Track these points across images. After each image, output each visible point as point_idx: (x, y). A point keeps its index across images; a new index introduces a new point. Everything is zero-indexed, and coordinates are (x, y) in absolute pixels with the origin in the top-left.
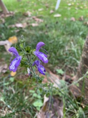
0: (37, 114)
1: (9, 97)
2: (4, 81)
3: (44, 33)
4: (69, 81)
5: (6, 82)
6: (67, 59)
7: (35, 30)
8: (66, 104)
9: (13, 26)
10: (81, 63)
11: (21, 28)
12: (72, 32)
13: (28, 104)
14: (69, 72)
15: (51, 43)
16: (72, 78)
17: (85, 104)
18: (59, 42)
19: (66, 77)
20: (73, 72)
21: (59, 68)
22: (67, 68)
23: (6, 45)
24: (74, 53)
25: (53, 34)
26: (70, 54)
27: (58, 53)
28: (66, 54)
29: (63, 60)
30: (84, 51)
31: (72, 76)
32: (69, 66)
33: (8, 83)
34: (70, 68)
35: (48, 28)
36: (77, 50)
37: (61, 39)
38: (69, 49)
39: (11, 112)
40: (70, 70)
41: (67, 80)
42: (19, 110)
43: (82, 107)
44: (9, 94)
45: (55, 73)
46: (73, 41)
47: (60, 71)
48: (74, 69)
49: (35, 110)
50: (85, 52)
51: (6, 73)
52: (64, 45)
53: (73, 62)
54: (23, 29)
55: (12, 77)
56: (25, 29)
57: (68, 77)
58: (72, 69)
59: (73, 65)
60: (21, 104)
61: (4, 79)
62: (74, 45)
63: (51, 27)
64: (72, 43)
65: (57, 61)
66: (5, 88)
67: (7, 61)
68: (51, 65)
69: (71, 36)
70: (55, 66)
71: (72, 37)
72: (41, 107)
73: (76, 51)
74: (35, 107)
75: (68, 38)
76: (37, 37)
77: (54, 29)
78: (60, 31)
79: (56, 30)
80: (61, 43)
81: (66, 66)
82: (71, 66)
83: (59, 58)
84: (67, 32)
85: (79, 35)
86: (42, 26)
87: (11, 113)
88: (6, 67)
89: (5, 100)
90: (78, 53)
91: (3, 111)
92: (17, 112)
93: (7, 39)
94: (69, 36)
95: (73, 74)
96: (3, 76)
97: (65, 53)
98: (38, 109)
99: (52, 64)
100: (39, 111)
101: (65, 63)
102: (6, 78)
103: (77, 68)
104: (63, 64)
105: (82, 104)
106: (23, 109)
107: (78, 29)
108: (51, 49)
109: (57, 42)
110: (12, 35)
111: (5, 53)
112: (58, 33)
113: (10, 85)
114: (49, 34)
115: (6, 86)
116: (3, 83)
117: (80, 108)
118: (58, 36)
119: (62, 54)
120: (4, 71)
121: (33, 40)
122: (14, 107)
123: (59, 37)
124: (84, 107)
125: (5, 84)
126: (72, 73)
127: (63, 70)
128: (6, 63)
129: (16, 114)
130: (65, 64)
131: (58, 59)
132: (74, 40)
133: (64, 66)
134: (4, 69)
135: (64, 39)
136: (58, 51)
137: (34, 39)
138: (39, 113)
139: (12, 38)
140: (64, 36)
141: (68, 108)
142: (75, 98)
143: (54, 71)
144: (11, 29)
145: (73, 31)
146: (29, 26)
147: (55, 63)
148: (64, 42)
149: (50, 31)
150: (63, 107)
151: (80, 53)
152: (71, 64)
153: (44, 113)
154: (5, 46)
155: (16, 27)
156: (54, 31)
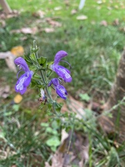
0: (51, 156)
1: (12, 132)
2: (4, 110)
3: (63, 43)
4: (98, 111)
5: (7, 112)
6: (95, 80)
7: (50, 37)
8: (93, 143)
9: (18, 31)
10: (116, 86)
11: (29, 34)
12: (102, 41)
13: (39, 143)
14: (98, 98)
15: (72, 57)
16: (102, 107)
17: (120, 143)
18: (84, 55)
19: (93, 105)
20: (104, 99)
21: (83, 92)
22: (95, 92)
23: (8, 58)
24: (105, 71)
25: (76, 44)
26: (99, 72)
27: (82, 71)
28: (94, 73)
29: (90, 81)
31: (101, 104)
32: (98, 90)
33: (10, 113)
34: (99, 93)
35: (69, 35)
36: (110, 67)
37: (87, 51)
38: (98, 65)
39: (14, 153)
40: (98, 95)
41: (94, 109)
42: (26, 151)
43: (115, 146)
44: (12, 128)
45: (78, 99)
46: (103, 54)
47: (85, 97)
48: (105, 94)
49: (48, 151)
51: (8, 98)
52: (90, 59)
53: (103, 84)
54: (33, 36)
55: (16, 104)
56: (35, 35)
57: (96, 105)
58: (102, 94)
59: (103, 88)
60: (29, 142)
61: (5, 107)
62: (106, 60)
63: (73, 34)
64: (102, 56)
65: (80, 83)
66: (6, 119)
67: (9, 81)
68: (72, 88)
69: (101, 47)
70: (77, 90)
71: (103, 49)
72: (58, 147)
73: (107, 68)
74: (49, 147)
75: (97, 50)
76: (52, 48)
77: (77, 37)
78: (85, 39)
79: (80, 38)
80: (87, 56)
81: (94, 90)
82: (101, 89)
83: (84, 78)
84: (95, 41)
85: (112, 46)
86: (60, 33)
87: (15, 156)
88: (7, 89)
89: (6, 137)
90: (110, 71)
91: (4, 152)
92: (24, 153)
93: (10, 49)
94: (99, 47)
95: (103, 101)
96: (3, 102)
97: (92, 71)
98: (54, 149)
99: (73, 86)
100: (54, 153)
101: (92, 85)
102: (8, 105)
103: (108, 92)
104: (90, 87)
105: (115, 143)
106: (32, 149)
107: (111, 37)
108: (73, 65)
109: (80, 55)
110: (17, 44)
111: (6, 70)
112: (83, 43)
113: (13, 115)
114: (70, 43)
115: (8, 117)
116: (3, 113)
117: (112, 149)
118: (82, 47)
119: (87, 72)
120: (5, 96)
121: (47, 53)
122: (19, 146)
123: (84, 49)
124: (117, 146)
125: (6, 114)
126: (102, 99)
127: (89, 95)
128: (8, 84)
129: (22, 156)
130: (93, 87)
131: (82, 80)
132: (105, 53)
133: (91, 89)
134: (5, 93)
135: (91, 52)
136: (82, 68)
137: (48, 49)
138: (55, 155)
139: (16, 48)
140: (92, 47)
141: (95, 147)
142: (105, 134)
143: (76, 96)
144: (15, 35)
145: (104, 40)
146: (41, 32)
147: (78, 86)
148: (90, 56)
149: (71, 39)
150: (88, 147)
151: (113, 71)
152: (100, 87)
153: (62, 155)
154: (7, 60)
155: (22, 33)
156: (76, 40)
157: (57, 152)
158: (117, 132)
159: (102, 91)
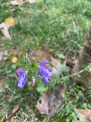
0: (40, 98)
1: (14, 84)
2: (6, 69)
3: (43, 12)
4: (70, 65)
5: (8, 70)
6: (69, 43)
7: (33, 8)
8: (67, 88)
9: (8, 4)
11: (17, 6)
12: (74, 9)
13: (32, 89)
14: (71, 56)
15: (51, 24)
16: (74, 62)
17: (85, 88)
18: (60, 22)
19: (67, 61)
20: (75, 56)
21: (60, 52)
22: (69, 52)
23: (3, 28)
24: (76, 35)
25: (53, 13)
26: (72, 36)
27: (59, 36)
28: (68, 37)
29: (65, 43)
30: (87, 39)
31: (73, 60)
32: (70, 50)
34: (71, 52)
35: (48, 5)
37: (62, 19)
38: (71, 31)
39: (16, 97)
40: (71, 54)
41: (68, 65)
42: (24, 95)
43: (81, 90)
44: (13, 81)
46: (75, 21)
47: (61, 56)
48: (75, 53)
49: (39, 94)
50: (87, 41)
51: (7, 60)
52: (65, 26)
55: (14, 64)
57: (70, 61)
58: (74, 53)
59: (75, 48)
60: (25, 90)
61: (6, 67)
63: (51, 4)
64: (74, 23)
65: (58, 45)
66: (8, 75)
67: (6, 47)
68: (52, 50)
69: (73, 15)
70: (56, 51)
72: (44, 92)
73: (78, 33)
74: (39, 92)
75: (70, 18)
77: (54, 6)
78: (60, 8)
79: (56, 8)
80: (62, 24)
81: (67, 50)
82: (73, 50)
83: (60, 41)
84: (68, 9)
85: (82, 13)
86: (41, 3)
87: (17, 99)
88: (6, 54)
89: (10, 87)
91: (9, 96)
92: (23, 97)
93: (3, 21)
94: (71, 14)
95: (74, 58)
96: (4, 63)
97: (66, 36)
98: (42, 93)
99: (53, 48)
100: (42, 96)
102: (8, 65)
103: (78, 52)
104: (65, 48)
105: (82, 88)
106: (28, 94)
108: (52, 31)
109: (57, 22)
111: (3, 38)
112: (59, 12)
114: (49, 13)
115: (9, 73)
116: (5, 71)
117: (80, 92)
118: (58, 15)
119: (63, 37)
120: (5, 59)
121: (32, 22)
122: (19, 92)
123: (60, 17)
124: (83, 90)
125: (8, 72)
126: (73, 56)
127: (64, 55)
128: (6, 49)
129: (22, 99)
130: (67, 48)
131: (59, 43)
133: (66, 50)
134: (4, 56)
135: (65, 19)
136: (59, 33)
137: (32, 19)
138: (43, 97)
139: (8, 19)
140: (66, 15)
141: (69, 91)
143: (55, 56)
144: (6, 8)
146: (26, 3)
147: (56, 48)
148: (65, 23)
149: (49, 9)
150: (64, 90)
151: (82, 35)
152: (73, 48)
153: (47, 96)
154: (2, 30)
155: (11, 5)
156: (54, 9)
157: (44, 95)
158: (83, 81)
159: (74, 51)
